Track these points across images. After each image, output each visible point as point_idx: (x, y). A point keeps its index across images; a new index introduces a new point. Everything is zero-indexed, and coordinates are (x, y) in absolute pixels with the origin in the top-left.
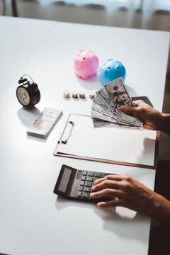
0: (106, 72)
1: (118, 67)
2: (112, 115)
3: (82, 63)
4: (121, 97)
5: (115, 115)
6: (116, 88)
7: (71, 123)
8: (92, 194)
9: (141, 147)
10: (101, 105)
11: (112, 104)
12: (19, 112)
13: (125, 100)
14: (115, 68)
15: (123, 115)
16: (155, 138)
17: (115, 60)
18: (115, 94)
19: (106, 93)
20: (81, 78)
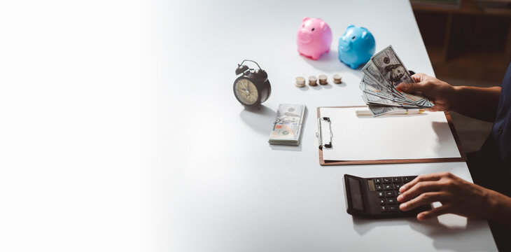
0: (351, 44)
1: (367, 35)
2: (392, 97)
3: (312, 35)
4: (396, 71)
5: (395, 96)
6: (387, 60)
7: (325, 119)
8: (403, 206)
9: (433, 135)
10: (373, 86)
11: (386, 83)
12: (241, 115)
13: (402, 76)
14: (363, 37)
15: (405, 95)
16: (447, 121)
17: (358, 26)
18: (388, 69)
19: (375, 68)
20: (310, 58)
